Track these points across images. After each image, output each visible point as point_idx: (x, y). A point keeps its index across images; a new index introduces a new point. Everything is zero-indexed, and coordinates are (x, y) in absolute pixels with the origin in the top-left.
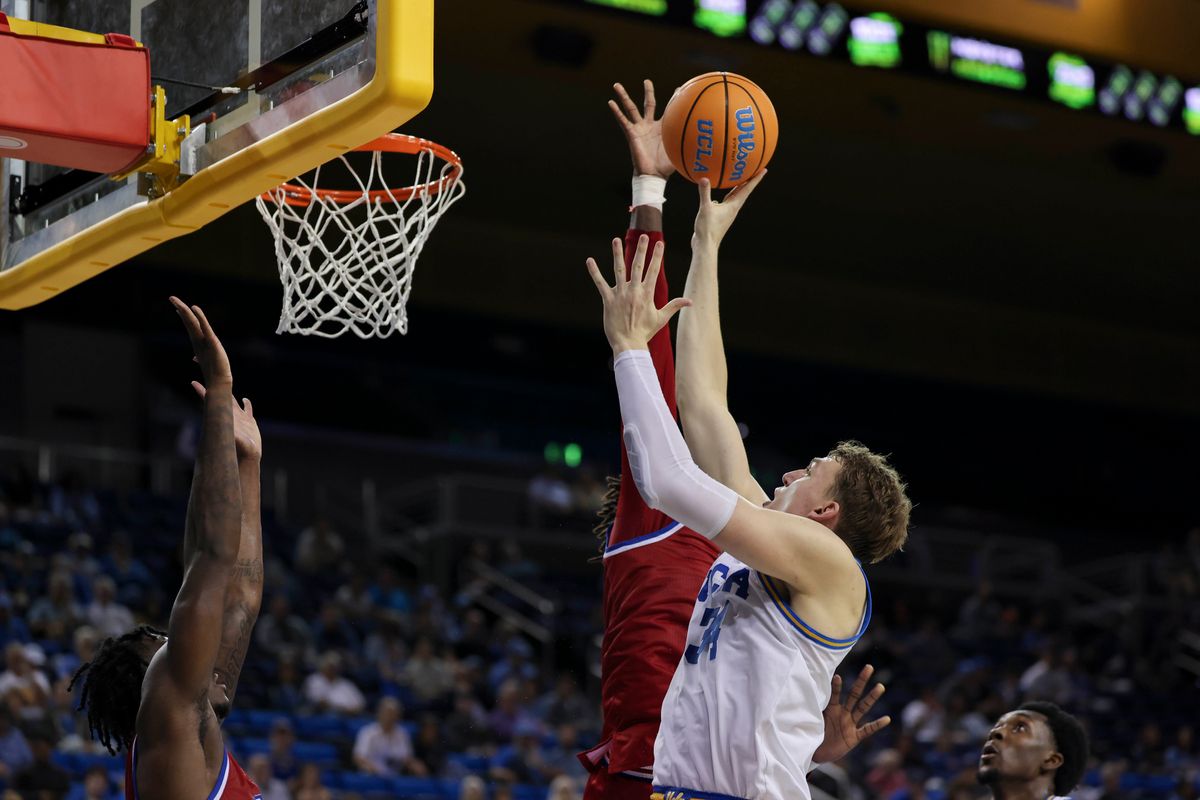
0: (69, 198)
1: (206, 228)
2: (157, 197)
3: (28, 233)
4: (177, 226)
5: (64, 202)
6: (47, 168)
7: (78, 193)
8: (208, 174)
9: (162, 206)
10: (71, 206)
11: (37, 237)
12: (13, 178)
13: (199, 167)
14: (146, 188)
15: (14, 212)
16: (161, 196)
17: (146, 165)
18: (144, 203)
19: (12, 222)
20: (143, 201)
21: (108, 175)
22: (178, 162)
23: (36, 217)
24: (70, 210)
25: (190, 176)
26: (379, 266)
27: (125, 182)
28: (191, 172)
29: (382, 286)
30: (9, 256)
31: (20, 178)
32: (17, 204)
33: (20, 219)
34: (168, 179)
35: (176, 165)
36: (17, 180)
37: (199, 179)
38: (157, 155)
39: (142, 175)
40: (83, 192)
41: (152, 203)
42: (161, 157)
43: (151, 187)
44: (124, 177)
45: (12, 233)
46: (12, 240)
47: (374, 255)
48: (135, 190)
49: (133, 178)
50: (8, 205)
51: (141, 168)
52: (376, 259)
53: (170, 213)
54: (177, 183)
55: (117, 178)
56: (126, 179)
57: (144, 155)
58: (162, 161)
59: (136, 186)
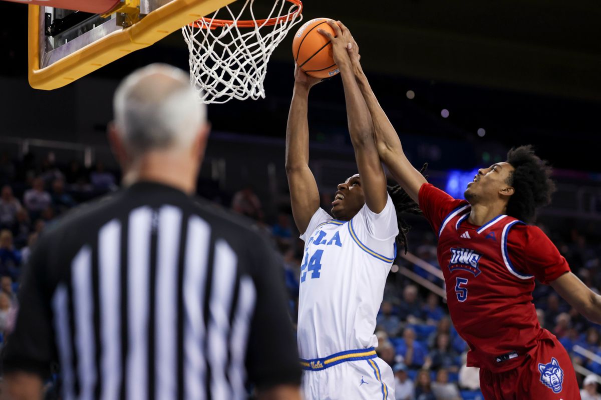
0: (78, 27)
1: (156, 44)
2: (128, 27)
3: (56, 46)
4: (140, 44)
5: (76, 29)
6: (66, 11)
7: (83, 24)
8: (156, 14)
9: (130, 31)
10: (80, 31)
11: (61, 49)
12: (47, 14)
13: (151, 9)
14: (122, 21)
15: (47, 34)
16: (129, 26)
17: (121, 8)
18: (120, 30)
19: (47, 41)
20: (120, 29)
21: (98, 15)
22: (138, 7)
23: (61, 37)
24: (79, 33)
25: (146, 15)
26: (247, 61)
27: (110, 18)
28: (146, 12)
29: (249, 71)
30: (45, 60)
31: (50, 14)
32: (49, 30)
33: (51, 39)
34: (133, 16)
35: (138, 8)
36: (49, 16)
37: (151, 16)
38: (127, 3)
39: (118, 14)
40: (86, 23)
41: (124, 30)
42: (129, 4)
43: (124, 21)
44: (109, 15)
45: (47, 46)
46: (47, 50)
47: (244, 55)
48: (115, 23)
49: (114, 15)
50: (44, 30)
51: (118, 10)
52: (245, 58)
53: (135, 35)
54: (138, 19)
55: (105, 16)
56: (110, 16)
57: (119, 3)
58: (129, 6)
59: (115, 20)
